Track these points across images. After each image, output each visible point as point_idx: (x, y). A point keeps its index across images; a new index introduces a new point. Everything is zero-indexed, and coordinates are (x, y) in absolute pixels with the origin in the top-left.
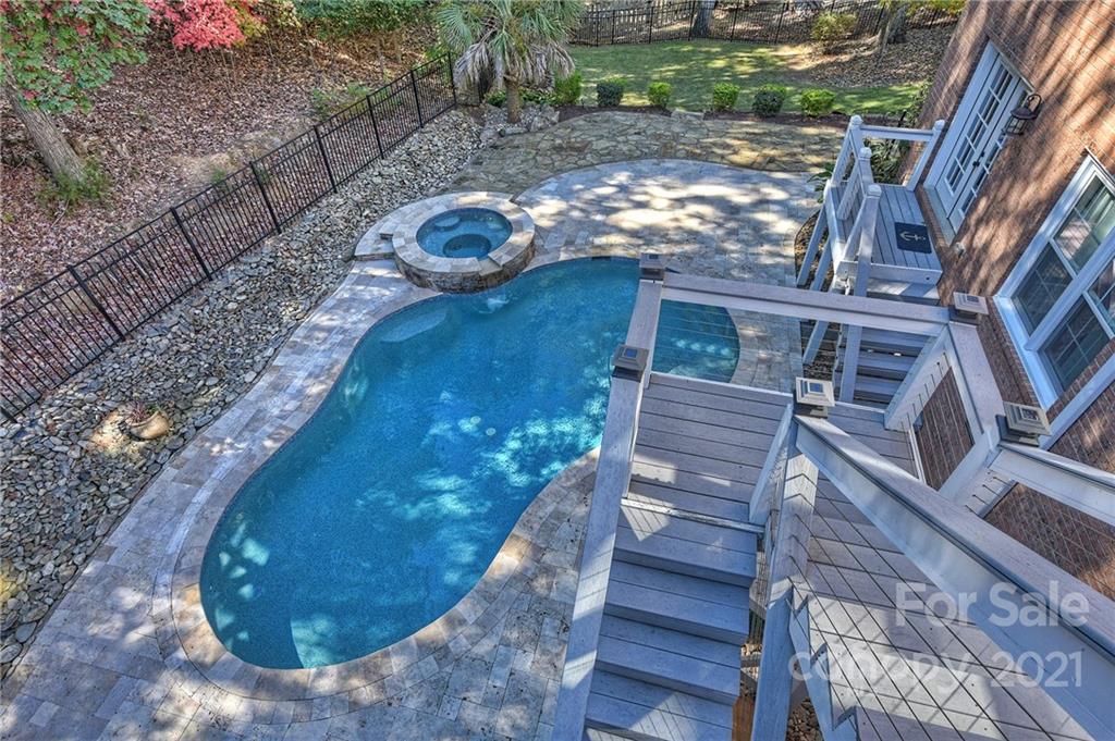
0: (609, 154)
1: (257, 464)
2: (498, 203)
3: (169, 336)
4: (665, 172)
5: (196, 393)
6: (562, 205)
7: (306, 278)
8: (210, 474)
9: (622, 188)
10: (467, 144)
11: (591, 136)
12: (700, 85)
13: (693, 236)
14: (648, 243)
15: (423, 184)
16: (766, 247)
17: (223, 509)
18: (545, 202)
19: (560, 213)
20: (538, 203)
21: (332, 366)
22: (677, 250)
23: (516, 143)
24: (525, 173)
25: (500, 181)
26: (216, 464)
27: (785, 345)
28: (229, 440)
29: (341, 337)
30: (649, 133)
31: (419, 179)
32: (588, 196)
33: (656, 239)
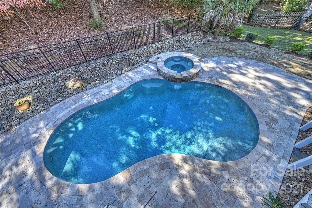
0: (240, 55)
1: (89, 105)
2: (194, 58)
3: (96, 65)
4: (259, 66)
5: (93, 81)
6: (215, 66)
7: (135, 62)
8: (79, 102)
9: (239, 67)
10: (197, 41)
11: (237, 48)
12: (287, 44)
13: (258, 91)
14: (239, 87)
15: (179, 48)
16: (290, 107)
17: (74, 113)
18: (210, 63)
19: (213, 68)
20: (207, 63)
21: (123, 87)
22: (249, 94)
23: (212, 44)
24: (209, 53)
25: (200, 53)
26: (82, 100)
27: (281, 154)
28: (89, 96)
29: (131, 80)
30: (259, 52)
31: (179, 47)
32: (225, 65)
33: (243, 87)
